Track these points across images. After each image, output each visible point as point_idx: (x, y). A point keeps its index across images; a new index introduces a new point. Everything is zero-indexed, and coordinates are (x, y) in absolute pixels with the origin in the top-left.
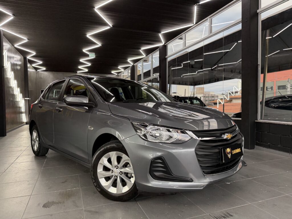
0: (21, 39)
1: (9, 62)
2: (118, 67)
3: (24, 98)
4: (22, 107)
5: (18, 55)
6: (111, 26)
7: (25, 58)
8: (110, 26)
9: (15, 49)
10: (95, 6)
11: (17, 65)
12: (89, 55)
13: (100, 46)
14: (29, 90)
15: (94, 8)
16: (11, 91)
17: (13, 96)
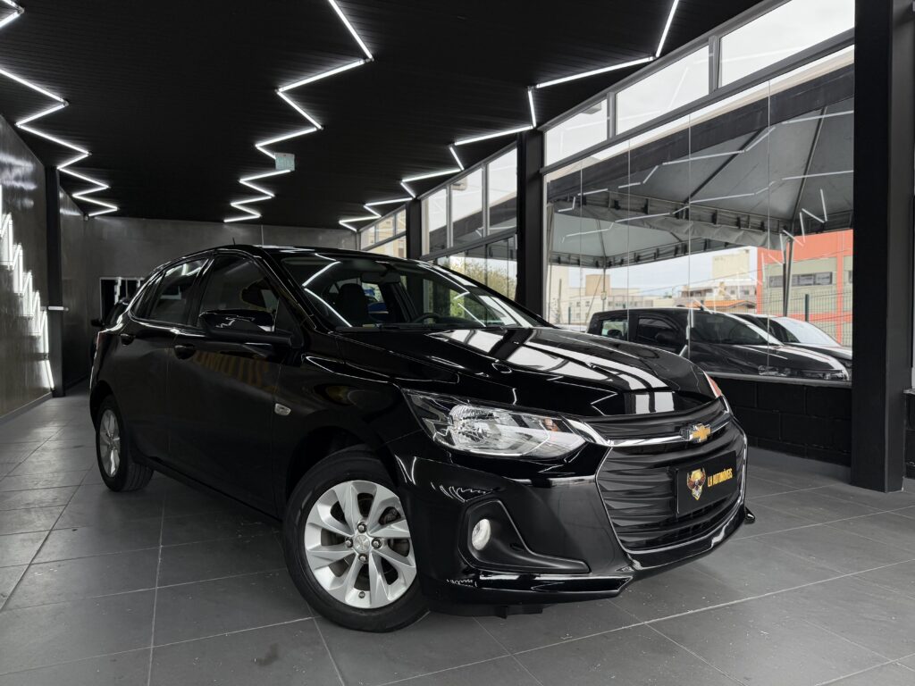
0: (44, 101)
2: (364, 204)
4: (39, 337)
5: (27, 159)
6: (370, 56)
7: (50, 171)
8: (365, 57)
9: (18, 137)
11: (22, 193)
12: (274, 161)
13: (319, 131)
16: (3, 279)
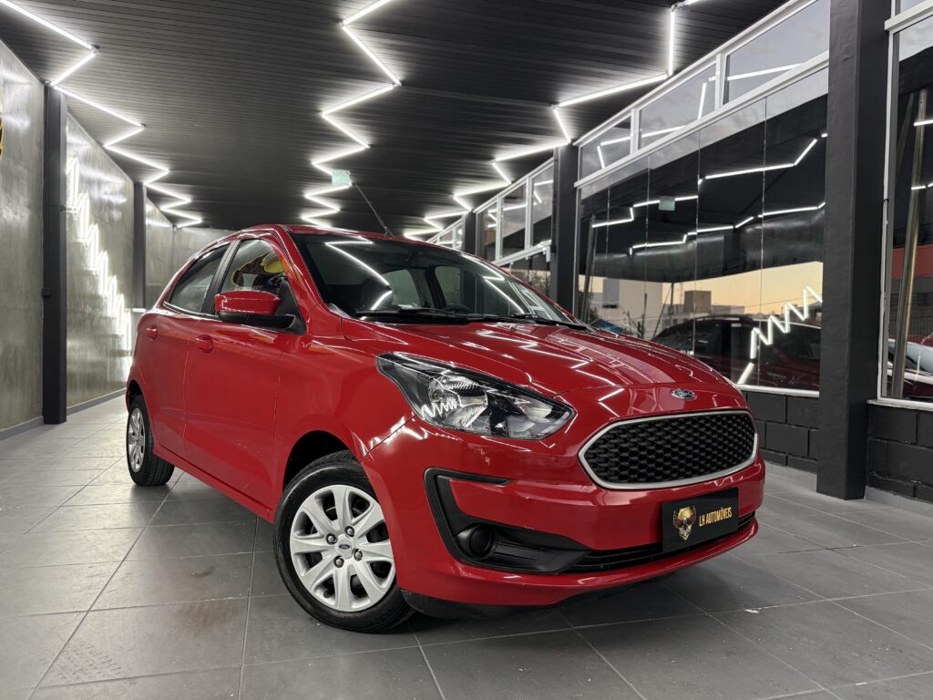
0: (125, 125)
1: (86, 195)
2: (423, 217)
3: (130, 310)
4: (123, 336)
5: (117, 175)
6: (398, 83)
7: (138, 186)
8: (394, 83)
9: (107, 157)
10: (343, 17)
11: (110, 206)
12: (331, 177)
13: (367, 149)
14: (148, 284)
15: (341, 24)
16: (88, 283)
17: (95, 300)
